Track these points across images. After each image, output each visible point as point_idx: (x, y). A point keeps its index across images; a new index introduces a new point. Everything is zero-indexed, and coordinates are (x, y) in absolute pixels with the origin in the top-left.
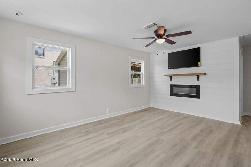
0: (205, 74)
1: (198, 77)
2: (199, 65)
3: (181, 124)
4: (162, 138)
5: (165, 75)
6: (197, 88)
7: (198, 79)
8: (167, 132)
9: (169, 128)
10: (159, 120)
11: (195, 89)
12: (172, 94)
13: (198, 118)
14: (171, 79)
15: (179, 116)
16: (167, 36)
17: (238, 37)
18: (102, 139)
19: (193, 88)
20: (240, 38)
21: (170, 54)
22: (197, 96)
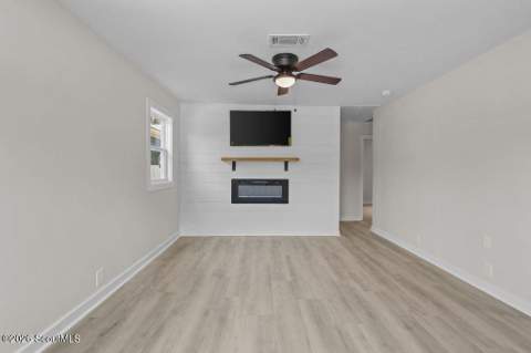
0: (297, 160)
1: (286, 164)
2: (289, 144)
5: (223, 159)
6: (284, 184)
7: (286, 169)
11: (281, 187)
12: (236, 199)
14: (234, 168)
19: (278, 185)
20: (341, 108)
21: (233, 114)
22: (284, 199)
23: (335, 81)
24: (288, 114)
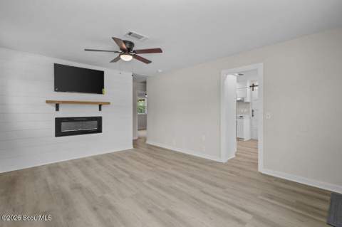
0: (109, 104)
1: (100, 106)
2: (103, 93)
5: (47, 102)
6: (99, 120)
7: (100, 109)
12: (59, 133)
14: (57, 109)
21: (56, 66)
22: (99, 130)
24: (102, 73)
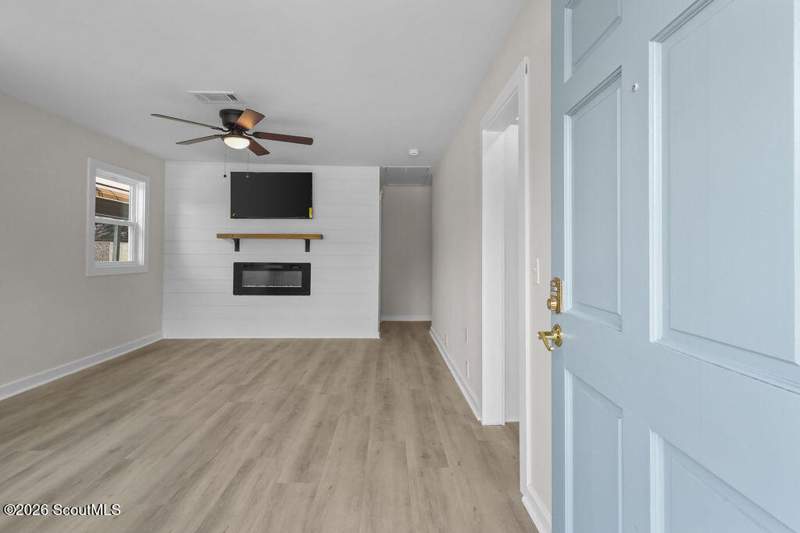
0: (321, 237)
1: (308, 243)
2: (311, 216)
3: (275, 361)
4: (244, 398)
5: (219, 236)
6: (305, 269)
7: (308, 249)
8: (248, 386)
9: (253, 375)
10: (211, 367)
11: (300, 273)
12: (239, 289)
13: (306, 342)
14: (237, 248)
15: (263, 345)
16: (257, 135)
17: (378, 168)
18: (28, 465)
19: (296, 270)
20: (381, 169)
22: (305, 290)
23: (308, 141)
24: (308, 177)
